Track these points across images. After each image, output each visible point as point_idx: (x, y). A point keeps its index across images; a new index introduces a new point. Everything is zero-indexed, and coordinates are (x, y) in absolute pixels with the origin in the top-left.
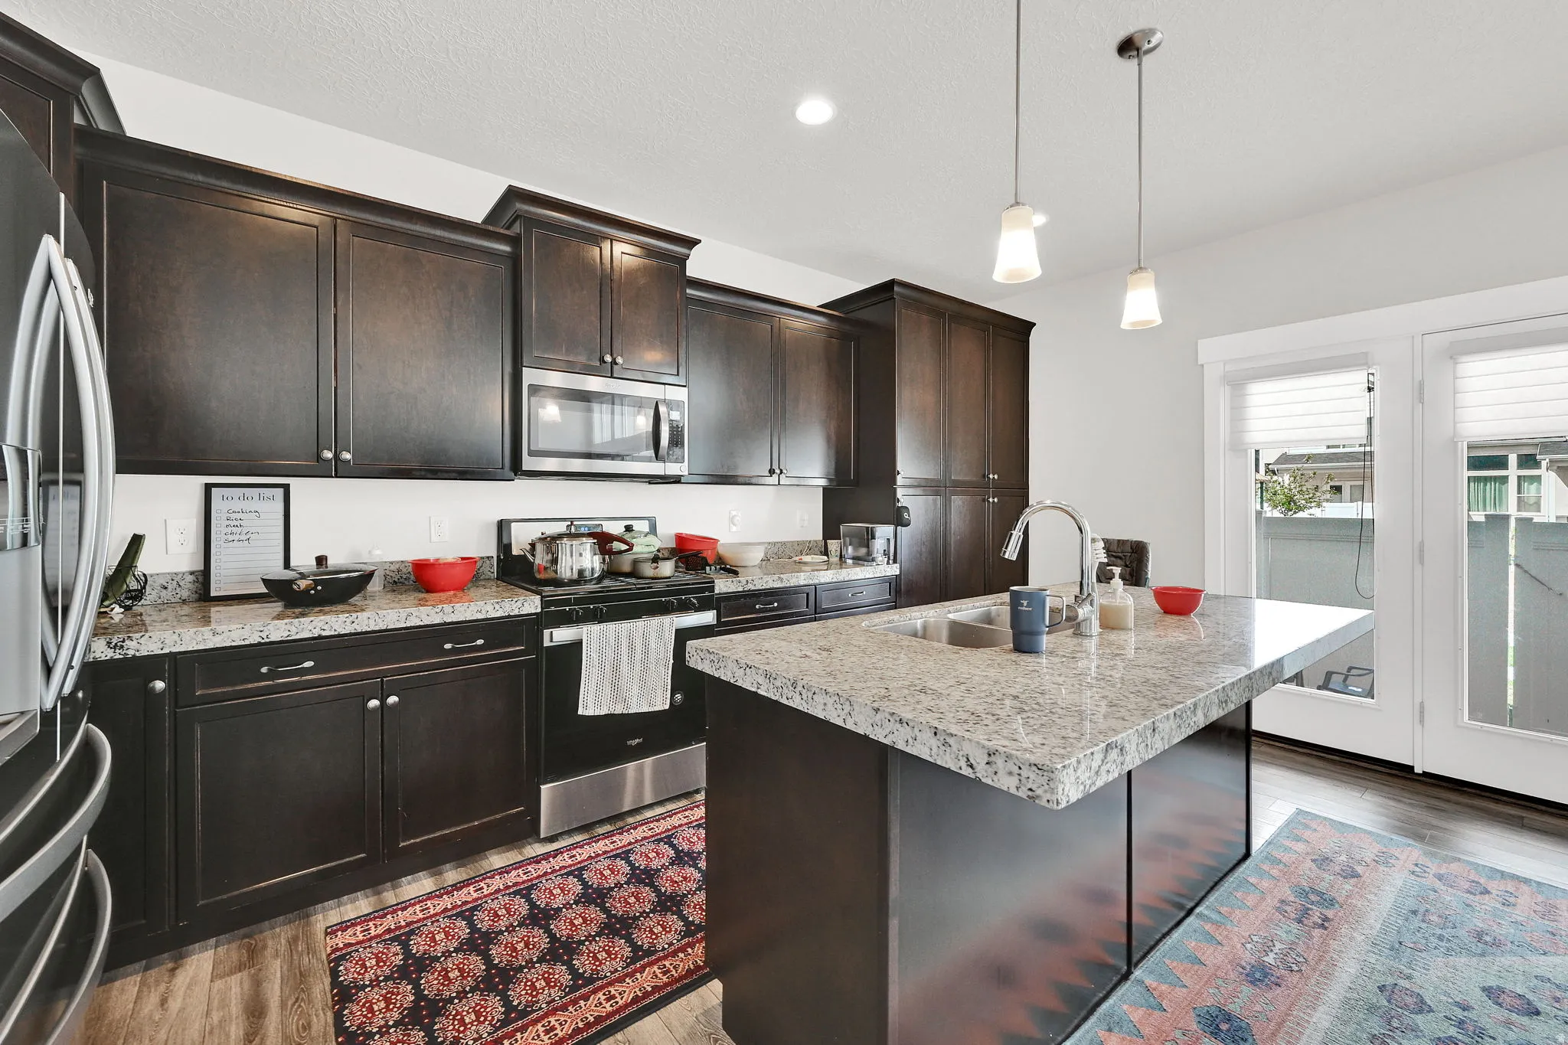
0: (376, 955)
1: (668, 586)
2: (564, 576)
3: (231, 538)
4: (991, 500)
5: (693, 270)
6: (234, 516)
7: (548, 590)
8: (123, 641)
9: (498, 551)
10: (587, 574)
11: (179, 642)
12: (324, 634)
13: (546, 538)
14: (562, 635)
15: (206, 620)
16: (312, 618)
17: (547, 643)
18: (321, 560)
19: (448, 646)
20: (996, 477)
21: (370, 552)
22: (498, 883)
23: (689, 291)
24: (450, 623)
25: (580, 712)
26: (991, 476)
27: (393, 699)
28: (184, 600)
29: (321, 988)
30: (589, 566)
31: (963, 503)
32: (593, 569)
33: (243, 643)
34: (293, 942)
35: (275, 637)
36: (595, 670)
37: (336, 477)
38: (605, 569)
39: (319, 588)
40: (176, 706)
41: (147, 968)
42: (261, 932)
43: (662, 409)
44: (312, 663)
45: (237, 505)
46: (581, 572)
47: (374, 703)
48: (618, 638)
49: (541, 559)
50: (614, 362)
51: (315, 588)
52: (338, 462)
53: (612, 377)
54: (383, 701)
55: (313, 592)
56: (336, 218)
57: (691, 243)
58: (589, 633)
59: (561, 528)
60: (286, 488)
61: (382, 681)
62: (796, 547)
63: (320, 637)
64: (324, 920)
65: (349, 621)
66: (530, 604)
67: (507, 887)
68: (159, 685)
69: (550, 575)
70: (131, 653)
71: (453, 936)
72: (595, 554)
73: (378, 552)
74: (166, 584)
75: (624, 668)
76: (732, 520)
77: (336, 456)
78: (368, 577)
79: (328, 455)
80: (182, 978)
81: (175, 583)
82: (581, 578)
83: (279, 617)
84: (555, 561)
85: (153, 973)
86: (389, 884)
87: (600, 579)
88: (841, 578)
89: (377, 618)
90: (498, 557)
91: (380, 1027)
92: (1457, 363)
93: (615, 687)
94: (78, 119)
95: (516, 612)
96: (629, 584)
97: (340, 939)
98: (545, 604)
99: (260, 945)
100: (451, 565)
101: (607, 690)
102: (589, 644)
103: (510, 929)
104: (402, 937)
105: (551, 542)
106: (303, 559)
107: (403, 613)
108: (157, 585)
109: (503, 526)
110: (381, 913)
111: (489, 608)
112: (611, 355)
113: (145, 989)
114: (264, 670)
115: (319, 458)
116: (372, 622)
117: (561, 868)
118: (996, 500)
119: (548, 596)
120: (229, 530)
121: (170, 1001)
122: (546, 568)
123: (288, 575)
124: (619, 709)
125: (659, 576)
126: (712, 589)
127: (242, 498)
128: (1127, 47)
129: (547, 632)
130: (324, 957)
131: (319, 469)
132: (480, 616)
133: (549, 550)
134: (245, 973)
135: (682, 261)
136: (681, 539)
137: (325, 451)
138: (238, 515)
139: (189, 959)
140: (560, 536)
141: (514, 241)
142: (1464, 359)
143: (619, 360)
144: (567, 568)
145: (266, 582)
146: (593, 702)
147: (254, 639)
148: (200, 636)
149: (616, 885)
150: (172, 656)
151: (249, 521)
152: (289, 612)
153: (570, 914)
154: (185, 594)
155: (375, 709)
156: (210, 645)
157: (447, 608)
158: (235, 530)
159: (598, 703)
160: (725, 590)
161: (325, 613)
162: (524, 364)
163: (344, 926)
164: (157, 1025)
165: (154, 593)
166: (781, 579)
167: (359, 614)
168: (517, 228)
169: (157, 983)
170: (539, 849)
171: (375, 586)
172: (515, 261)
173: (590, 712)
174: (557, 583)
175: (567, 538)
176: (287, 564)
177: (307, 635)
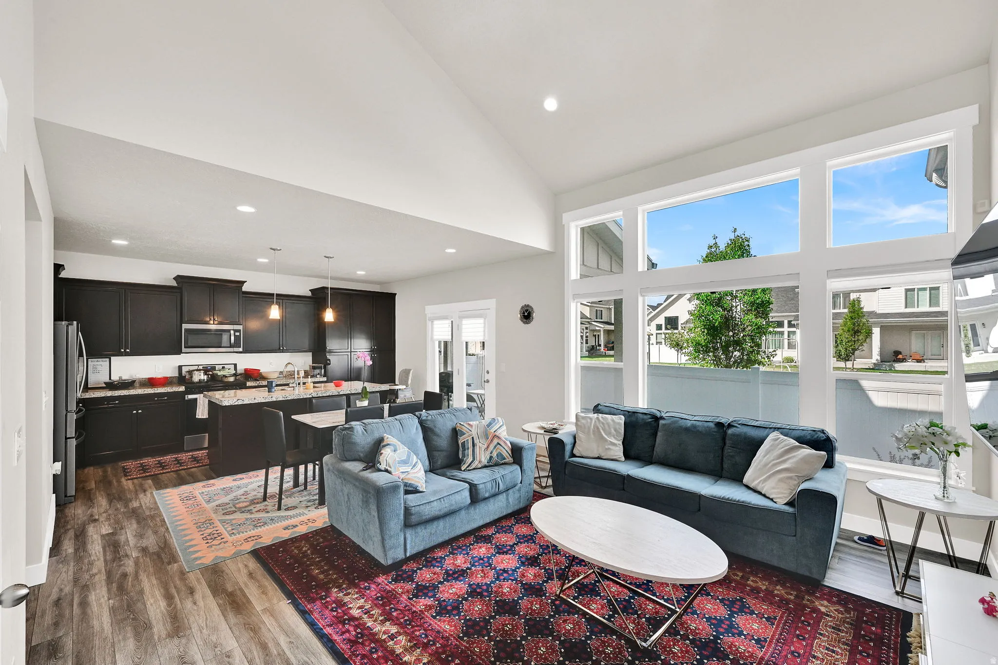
0: (134, 465)
2: (194, 381)
3: (94, 372)
4: (373, 355)
6: (94, 366)
9: (178, 375)
10: (202, 381)
11: (85, 396)
13: (189, 371)
14: (191, 397)
15: (89, 392)
16: (118, 391)
17: (186, 399)
18: (120, 378)
19: (156, 399)
20: (376, 347)
21: (135, 376)
23: (242, 295)
24: (156, 393)
25: (197, 417)
26: (373, 347)
27: (140, 411)
29: (120, 469)
32: (203, 379)
33: (100, 396)
34: (113, 465)
35: (108, 395)
37: (125, 356)
38: (209, 379)
39: (120, 384)
43: (233, 332)
44: (118, 402)
45: (95, 363)
46: (200, 380)
49: (188, 376)
50: (214, 320)
51: (118, 384)
52: (126, 352)
53: (214, 324)
54: (137, 411)
56: (125, 289)
57: (244, 282)
58: (200, 396)
59: (196, 368)
60: (110, 359)
61: (137, 406)
63: (120, 396)
65: (128, 392)
66: (182, 388)
69: (190, 381)
71: (154, 463)
72: (204, 375)
73: (138, 375)
77: (125, 350)
78: (134, 382)
79: (122, 350)
83: (109, 391)
84: (192, 377)
87: (206, 381)
89: (136, 391)
91: (134, 471)
95: (177, 390)
98: (186, 388)
99: (105, 466)
100: (160, 378)
102: (198, 399)
105: (190, 373)
106: (115, 377)
107: (143, 390)
109: (180, 367)
111: (168, 389)
112: (214, 318)
114: (106, 403)
115: (120, 351)
116: (134, 392)
117: (188, 455)
118: (376, 355)
119: (188, 386)
120: (93, 369)
122: (189, 379)
123: (111, 381)
125: (228, 381)
126: (246, 385)
127: (97, 361)
128: (326, 257)
129: (186, 396)
130: (121, 466)
131: (120, 354)
132: (165, 392)
135: (241, 287)
136: (246, 370)
138: (96, 366)
140: (194, 370)
141: (180, 288)
143: (216, 319)
144: (196, 379)
145: (105, 383)
147: (103, 395)
148: (89, 395)
150: (83, 398)
151: (99, 368)
152: (112, 390)
155: (135, 413)
156: (93, 397)
157: (156, 389)
158: (95, 369)
159: (203, 415)
160: (250, 385)
161: (121, 390)
162: (183, 323)
167: (131, 390)
168: (181, 285)
171: (137, 384)
172: (181, 294)
174: (192, 383)
175: (197, 370)
176: (110, 379)
177: (116, 395)
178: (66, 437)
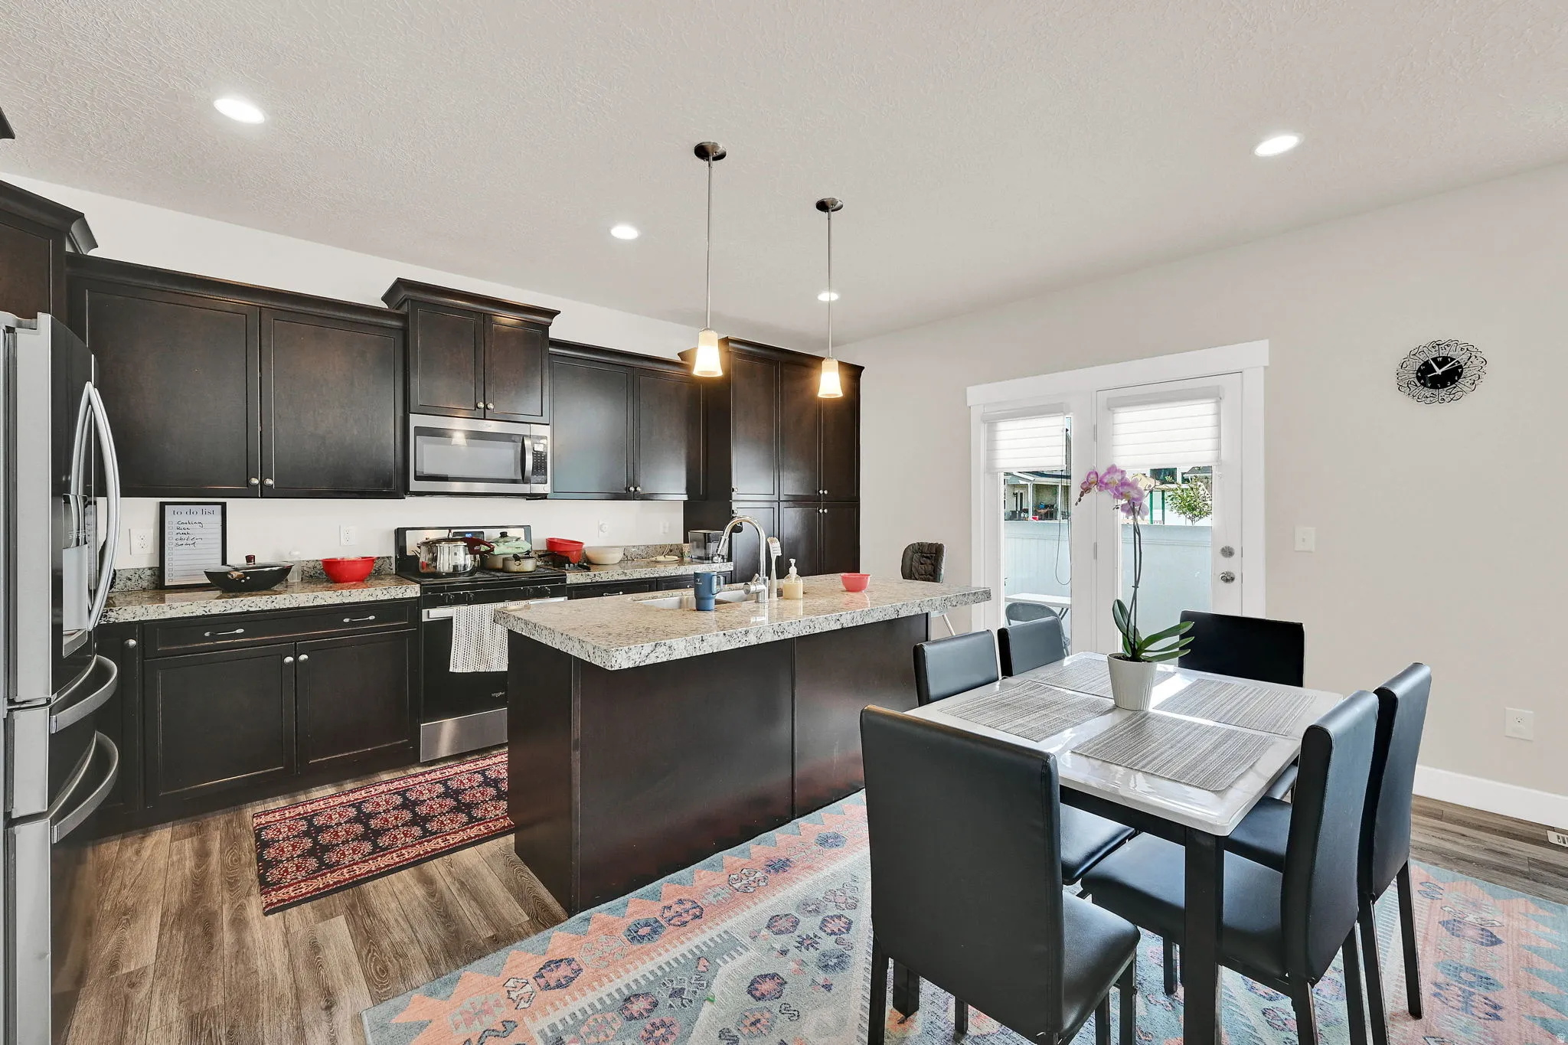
0: (288, 826)
1: (530, 578)
2: (442, 571)
3: (180, 542)
4: (821, 511)
5: (554, 333)
6: (182, 526)
7: (428, 581)
8: (107, 612)
9: (396, 553)
10: (461, 569)
11: (146, 614)
12: (251, 609)
13: (429, 542)
14: (437, 613)
15: (163, 600)
16: (242, 599)
17: (425, 619)
18: (250, 559)
19: (346, 620)
20: (826, 492)
21: (290, 553)
22: (384, 788)
23: (550, 349)
24: (347, 604)
25: (451, 670)
26: (821, 492)
27: (303, 657)
28: (144, 589)
29: (249, 843)
30: (463, 563)
31: (796, 513)
32: (465, 565)
33: (191, 615)
34: (229, 822)
35: (215, 611)
36: (464, 639)
37: (262, 497)
38: (476, 565)
39: (248, 578)
40: (144, 658)
41: (123, 838)
42: (206, 818)
43: (527, 443)
44: (242, 631)
45: (184, 518)
46: (455, 567)
47: (289, 659)
48: (481, 616)
49: (424, 558)
50: (486, 407)
51: (245, 578)
52: (264, 487)
53: (485, 419)
54: (296, 659)
55: (243, 581)
56: (261, 307)
57: (552, 314)
58: (458, 612)
59: (444, 534)
60: (224, 505)
61: (296, 644)
62: (659, 550)
63: (248, 612)
64: (252, 811)
65: (270, 600)
66: (413, 591)
67: (390, 790)
68: (132, 642)
69: (431, 570)
70: (112, 620)
71: (345, 816)
72: (466, 554)
73: (297, 553)
74: (130, 577)
75: (487, 638)
76: (600, 528)
77: (262, 482)
78: (286, 570)
79: (255, 481)
80: (150, 841)
81: (137, 576)
82: (456, 571)
83: (217, 598)
84: (435, 559)
85: (129, 840)
86: (302, 792)
87: (472, 573)
88: (679, 573)
89: (291, 599)
90: (396, 557)
91: (288, 858)
92: (1114, 413)
93: (479, 651)
94: (69, 249)
95: (400, 596)
96: (494, 576)
97: (263, 820)
98: (424, 589)
99: (205, 824)
100: (354, 562)
101: (474, 654)
102: (458, 620)
103: (387, 811)
104: (309, 819)
105: (431, 545)
106: (236, 559)
107: (311, 596)
108: (123, 577)
109: (400, 534)
110: (294, 806)
111: (379, 592)
112: (484, 403)
113: (124, 847)
114: (207, 634)
115: (248, 483)
116: (287, 602)
117: (432, 780)
118: (826, 511)
119: (427, 585)
120: (179, 536)
121: (143, 852)
122: (428, 565)
123: (225, 569)
124: (482, 669)
125: (522, 570)
126: (565, 580)
127: (188, 513)
128: (822, 206)
129: (424, 612)
130: (252, 828)
131: (249, 493)
132: (371, 599)
133: (430, 551)
134: (195, 838)
135: (545, 327)
136: (551, 543)
137: (253, 479)
138: (186, 527)
139: (154, 833)
140: (439, 541)
141: (404, 318)
142: (1122, 410)
143: (491, 406)
144: (445, 564)
145: (208, 574)
146: (461, 661)
147: (200, 612)
148: (161, 609)
149: (470, 787)
150: (140, 622)
151: (195, 531)
152: (225, 595)
153: (431, 803)
154: (145, 584)
155: (290, 663)
156: (168, 616)
157: (346, 592)
158: (184, 536)
159: (465, 664)
160: (575, 581)
161: (252, 596)
162: (412, 411)
163: (266, 813)
164: (134, 863)
165: (121, 583)
166: (625, 574)
167: (277, 596)
168: (405, 309)
169: (132, 844)
170: (419, 770)
171: (293, 577)
172: (405, 332)
173: (459, 670)
174: (437, 575)
175: (448, 540)
176: (224, 562)
177: (238, 610)
178: (7, 815)
